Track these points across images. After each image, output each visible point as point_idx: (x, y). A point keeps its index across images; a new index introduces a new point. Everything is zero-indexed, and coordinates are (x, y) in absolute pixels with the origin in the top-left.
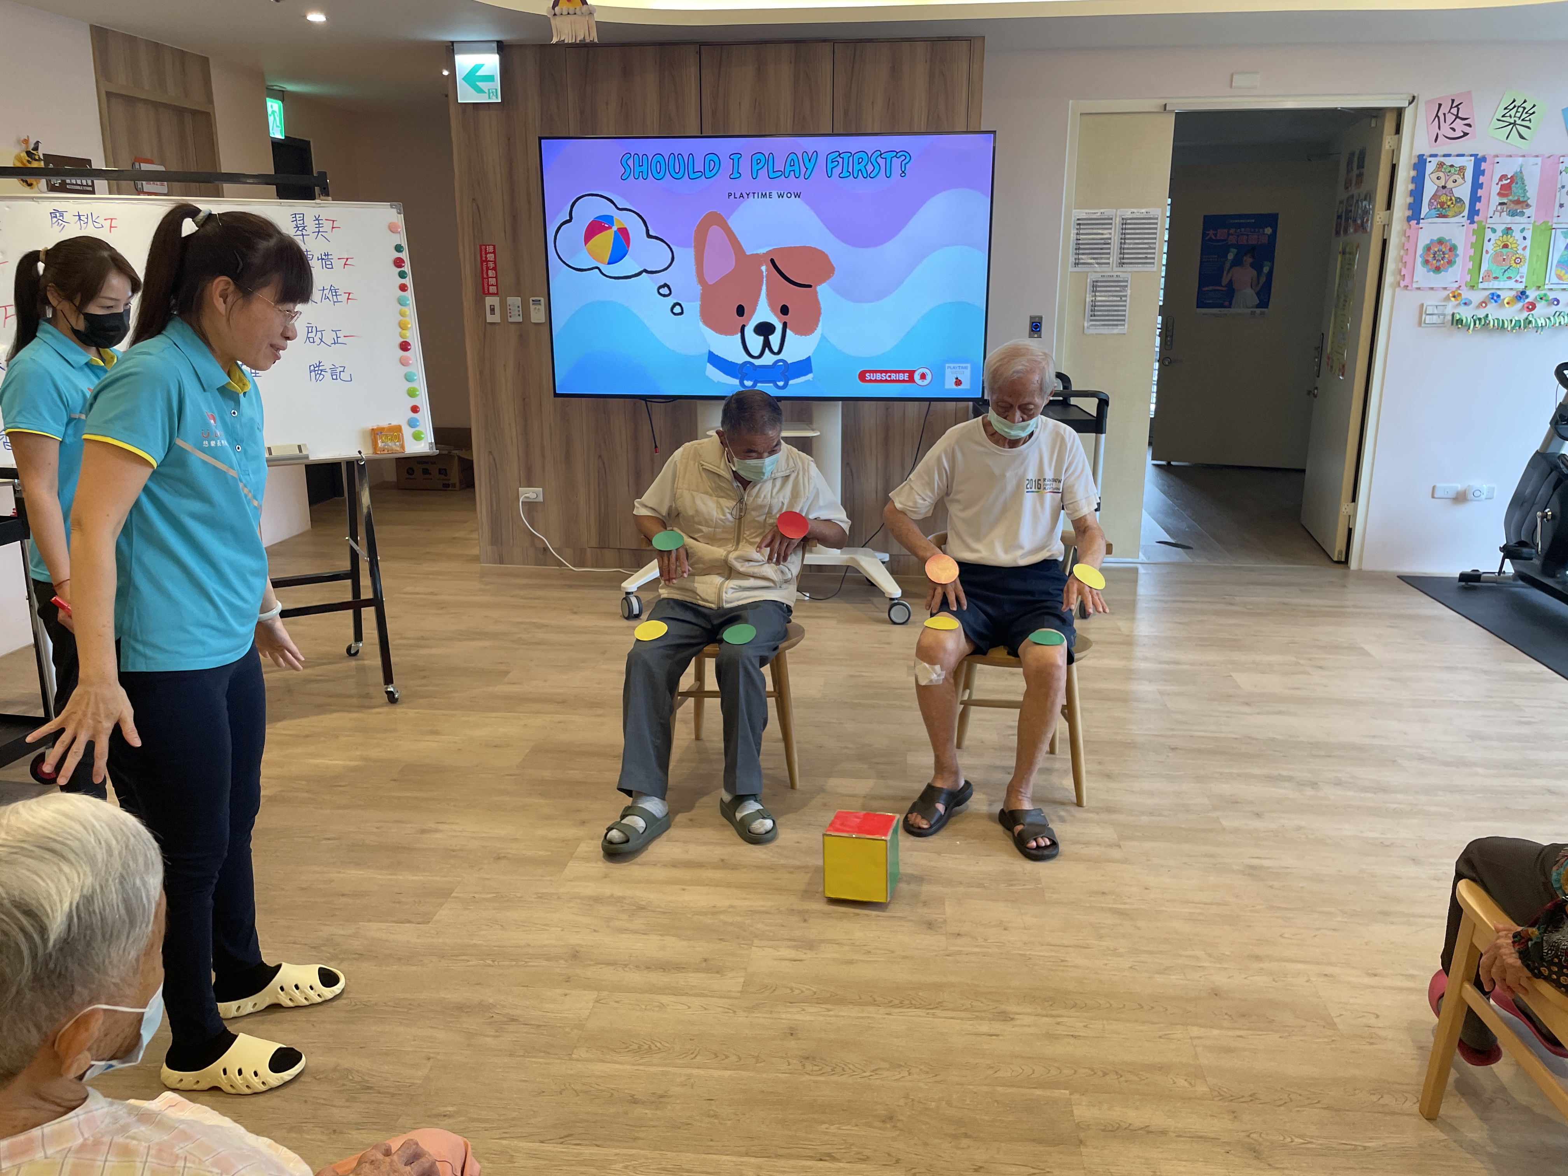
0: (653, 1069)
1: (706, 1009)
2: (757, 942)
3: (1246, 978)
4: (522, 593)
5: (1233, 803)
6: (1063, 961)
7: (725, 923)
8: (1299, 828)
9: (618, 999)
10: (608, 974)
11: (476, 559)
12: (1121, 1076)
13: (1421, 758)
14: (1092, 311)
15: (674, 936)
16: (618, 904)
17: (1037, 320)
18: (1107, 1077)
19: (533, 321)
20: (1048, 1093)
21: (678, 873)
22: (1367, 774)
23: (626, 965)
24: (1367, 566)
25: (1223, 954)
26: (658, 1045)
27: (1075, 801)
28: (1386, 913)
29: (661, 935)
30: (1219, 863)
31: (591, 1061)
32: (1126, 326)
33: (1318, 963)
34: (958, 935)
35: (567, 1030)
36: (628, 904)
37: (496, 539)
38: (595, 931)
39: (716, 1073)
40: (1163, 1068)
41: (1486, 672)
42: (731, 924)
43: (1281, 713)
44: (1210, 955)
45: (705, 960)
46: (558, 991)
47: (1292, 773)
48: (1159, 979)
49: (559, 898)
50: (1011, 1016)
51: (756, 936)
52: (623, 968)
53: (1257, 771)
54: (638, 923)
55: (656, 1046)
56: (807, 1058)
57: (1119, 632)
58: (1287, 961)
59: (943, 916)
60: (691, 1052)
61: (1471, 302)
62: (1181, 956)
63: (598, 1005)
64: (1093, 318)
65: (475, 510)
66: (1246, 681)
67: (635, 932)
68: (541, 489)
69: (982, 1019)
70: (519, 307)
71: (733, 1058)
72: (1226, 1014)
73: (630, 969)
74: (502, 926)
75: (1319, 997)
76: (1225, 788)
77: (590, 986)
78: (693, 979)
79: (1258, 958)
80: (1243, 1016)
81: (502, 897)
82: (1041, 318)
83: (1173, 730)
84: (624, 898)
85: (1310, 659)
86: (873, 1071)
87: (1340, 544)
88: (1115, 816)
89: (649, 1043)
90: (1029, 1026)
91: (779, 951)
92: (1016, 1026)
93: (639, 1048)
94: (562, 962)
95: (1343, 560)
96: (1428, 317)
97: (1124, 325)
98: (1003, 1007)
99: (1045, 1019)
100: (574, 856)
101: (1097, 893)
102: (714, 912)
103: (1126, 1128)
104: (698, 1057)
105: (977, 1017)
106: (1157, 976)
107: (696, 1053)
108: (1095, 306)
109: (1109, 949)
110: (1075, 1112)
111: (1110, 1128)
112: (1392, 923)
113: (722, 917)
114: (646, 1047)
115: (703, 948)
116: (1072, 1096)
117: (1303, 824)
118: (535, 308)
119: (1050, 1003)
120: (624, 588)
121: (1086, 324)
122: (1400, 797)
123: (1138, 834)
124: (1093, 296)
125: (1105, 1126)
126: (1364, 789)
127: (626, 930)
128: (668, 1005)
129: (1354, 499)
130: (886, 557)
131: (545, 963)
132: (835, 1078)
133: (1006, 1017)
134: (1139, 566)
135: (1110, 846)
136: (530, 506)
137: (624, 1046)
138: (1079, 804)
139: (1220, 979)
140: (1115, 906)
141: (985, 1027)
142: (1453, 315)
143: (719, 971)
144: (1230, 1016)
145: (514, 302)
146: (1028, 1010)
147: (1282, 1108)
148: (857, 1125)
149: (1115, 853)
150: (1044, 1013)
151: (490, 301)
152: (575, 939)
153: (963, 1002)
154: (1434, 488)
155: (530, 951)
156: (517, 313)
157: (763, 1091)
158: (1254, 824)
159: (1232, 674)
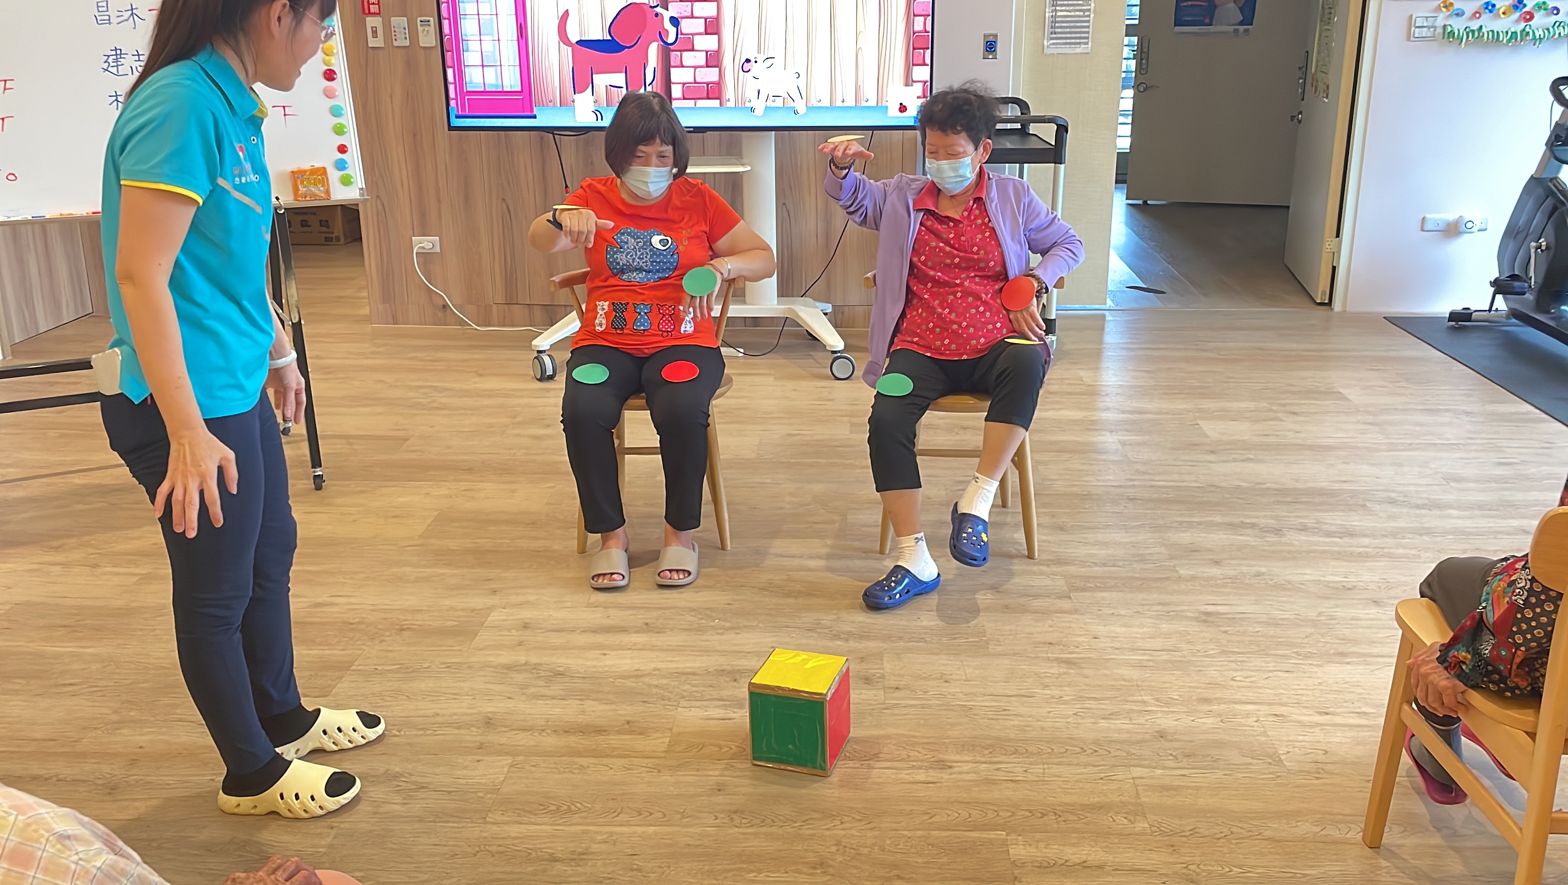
0: (573, 829)
1: (628, 769)
2: (683, 703)
3: (1193, 721)
4: (419, 355)
5: (1192, 551)
6: (1005, 710)
7: (650, 685)
8: (1259, 574)
9: (534, 764)
10: (524, 740)
11: (367, 319)
12: (1060, 816)
13: (1392, 502)
14: (1052, 28)
15: (594, 700)
16: (534, 671)
17: (991, 39)
18: (1045, 818)
19: (421, 45)
20: (984, 835)
21: (600, 638)
22: (1335, 519)
23: (543, 730)
24: (1351, 308)
25: (1171, 698)
26: (578, 805)
27: (1026, 553)
28: (1343, 654)
29: (581, 700)
30: (1172, 611)
31: (506, 823)
32: (1090, 43)
33: (1270, 704)
34: (897, 688)
35: (481, 794)
36: (544, 671)
37: (388, 295)
38: (509, 698)
39: (639, 830)
40: (1102, 808)
41: (1468, 413)
42: (656, 686)
43: (1248, 460)
44: (1158, 700)
45: (628, 722)
46: (470, 758)
47: (1254, 520)
48: (1104, 724)
49: (470, 667)
50: (949, 764)
51: (683, 697)
52: (540, 734)
53: (1218, 519)
54: (556, 689)
55: (576, 807)
56: (735, 812)
57: (1081, 383)
58: (1236, 703)
59: (881, 671)
60: (614, 810)
61: (1463, 13)
62: (1127, 701)
63: (513, 769)
64: (1053, 36)
65: (363, 265)
66: (1212, 429)
67: (553, 698)
68: (437, 238)
69: (920, 768)
70: (405, 29)
71: (659, 815)
72: (1171, 755)
73: (547, 733)
74: (408, 697)
75: (1268, 736)
76: (1185, 537)
77: (503, 751)
78: (615, 740)
79: (1206, 701)
80: (1188, 756)
81: (407, 668)
82: (996, 36)
83: (1131, 480)
84: (540, 664)
85: (1284, 405)
86: (803, 822)
87: (1323, 284)
88: (1065, 568)
89: (569, 804)
90: (968, 773)
91: (706, 711)
92: (954, 773)
93: (558, 809)
94: (474, 729)
95: (1327, 301)
96: (1417, 30)
97: (1087, 43)
98: (941, 756)
99: (984, 765)
100: (485, 625)
101: (1045, 643)
102: (638, 675)
103: (1062, 865)
104: (620, 816)
105: (914, 766)
106: (1103, 721)
107: (619, 810)
108: (1056, 22)
109: (1053, 697)
110: (1011, 851)
111: (1046, 864)
112: (1348, 663)
113: (646, 680)
114: (566, 807)
115: (627, 711)
116: (1008, 837)
117: (1263, 570)
118: (424, 30)
119: (991, 750)
120: (536, 346)
121: (1045, 43)
122: (1366, 541)
123: (1089, 585)
124: (1052, 12)
125: (1041, 863)
126: (1329, 534)
127: (543, 697)
128: (588, 767)
129: (1338, 236)
130: (829, 308)
131: (456, 731)
132: (764, 829)
133: (943, 765)
134: (1106, 313)
135: (1059, 598)
136: (426, 257)
137: (542, 808)
138: (1030, 556)
139: (1167, 722)
140: (1061, 656)
141: (921, 776)
142: (1445, 26)
143: (642, 732)
144: (1175, 756)
145: (399, 22)
146: (967, 758)
147: (1223, 840)
148: (786, 872)
149: (1065, 604)
150: (983, 759)
151: (371, 22)
152: (488, 708)
153: (899, 752)
154: (1424, 219)
155: (439, 719)
156: (404, 36)
157: (689, 845)
158: (1215, 571)
159: (1199, 422)
